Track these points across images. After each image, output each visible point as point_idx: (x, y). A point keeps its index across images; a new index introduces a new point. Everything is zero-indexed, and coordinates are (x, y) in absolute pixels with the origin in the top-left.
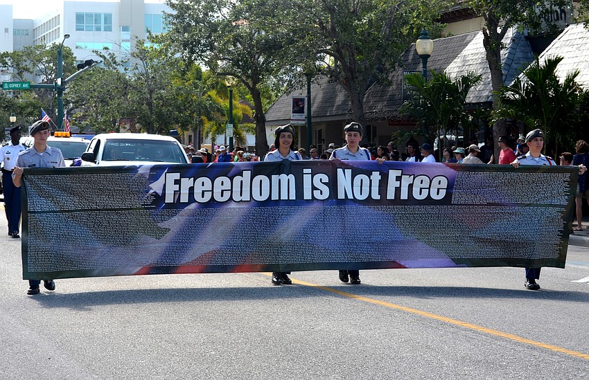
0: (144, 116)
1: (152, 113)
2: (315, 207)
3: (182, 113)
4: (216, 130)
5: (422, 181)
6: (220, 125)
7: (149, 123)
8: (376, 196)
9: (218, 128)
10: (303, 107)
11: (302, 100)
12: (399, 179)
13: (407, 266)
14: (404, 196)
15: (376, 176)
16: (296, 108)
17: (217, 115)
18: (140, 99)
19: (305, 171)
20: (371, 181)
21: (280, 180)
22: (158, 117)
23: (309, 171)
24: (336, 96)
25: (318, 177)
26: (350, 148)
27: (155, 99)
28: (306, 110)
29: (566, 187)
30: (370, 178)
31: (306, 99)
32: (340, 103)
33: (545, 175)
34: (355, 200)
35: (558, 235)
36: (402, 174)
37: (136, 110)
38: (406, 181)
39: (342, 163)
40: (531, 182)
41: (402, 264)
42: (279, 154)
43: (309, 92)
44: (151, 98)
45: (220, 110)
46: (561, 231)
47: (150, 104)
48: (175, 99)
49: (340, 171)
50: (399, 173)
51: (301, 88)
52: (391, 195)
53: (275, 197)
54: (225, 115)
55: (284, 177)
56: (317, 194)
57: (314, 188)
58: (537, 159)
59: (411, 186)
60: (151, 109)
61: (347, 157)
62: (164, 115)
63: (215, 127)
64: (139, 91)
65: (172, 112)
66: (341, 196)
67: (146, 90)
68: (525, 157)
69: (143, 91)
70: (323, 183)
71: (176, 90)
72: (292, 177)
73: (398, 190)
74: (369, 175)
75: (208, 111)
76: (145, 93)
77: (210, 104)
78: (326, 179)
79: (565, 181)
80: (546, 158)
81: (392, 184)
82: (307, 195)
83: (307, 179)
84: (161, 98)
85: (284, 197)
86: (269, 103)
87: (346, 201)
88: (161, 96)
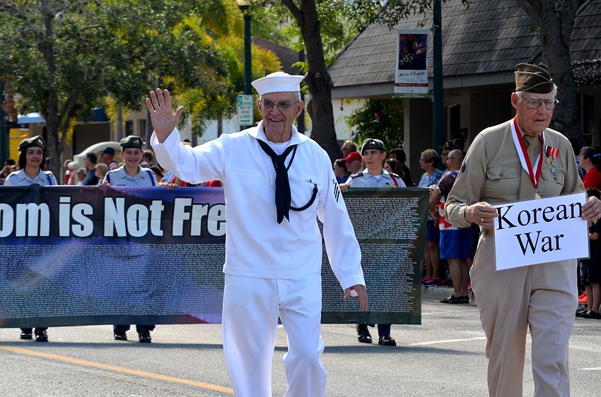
0: (35, 76)
1: (53, 69)
2: (74, 247)
3: (125, 68)
4: (204, 110)
5: (220, 212)
6: (214, 98)
7: (47, 94)
8: (157, 232)
9: (209, 105)
10: (423, 56)
11: (421, 38)
12: (188, 209)
13: (208, 321)
14: (196, 230)
15: (157, 207)
16: (406, 58)
17: (206, 74)
18: (24, 35)
19: (62, 199)
20: (150, 213)
21: (27, 211)
22: (69, 78)
23: (68, 199)
24: (499, 27)
25: (78, 208)
26: (128, 169)
27: (60, 36)
28: (429, 61)
29: (414, 216)
30: (149, 208)
31: (431, 35)
32: (507, 43)
33: (384, 200)
34: (129, 238)
35: (408, 281)
36: (192, 204)
37: (16, 60)
38: (199, 212)
39: (113, 190)
40: (366, 210)
41: (201, 318)
42: (24, 175)
43: (437, 19)
44: (49, 32)
45: (212, 61)
46: (411, 276)
47: (46, 47)
48: (108, 36)
49: (108, 201)
50: (188, 202)
51: (421, 11)
52: (178, 230)
53: (20, 233)
54: (225, 75)
55: (33, 207)
56: (77, 230)
57: (73, 222)
58: (378, 177)
59: (205, 219)
60: (50, 60)
61: (124, 181)
62: (82, 74)
63: (201, 104)
64: (20, 17)
65: (101, 65)
66: (108, 232)
67: (37, 14)
68: (361, 175)
69: (29, 17)
70: (86, 216)
71: (110, 15)
72: (44, 207)
73: (187, 225)
74: (148, 204)
75: (186, 64)
76: (33, 21)
77: (191, 48)
78: (89, 210)
79: (412, 208)
80: (391, 175)
81: (179, 217)
82: (64, 231)
83: (64, 210)
84: (73, 33)
85: (33, 232)
86: (335, 45)
87: (115, 239)
88: (75, 28)
